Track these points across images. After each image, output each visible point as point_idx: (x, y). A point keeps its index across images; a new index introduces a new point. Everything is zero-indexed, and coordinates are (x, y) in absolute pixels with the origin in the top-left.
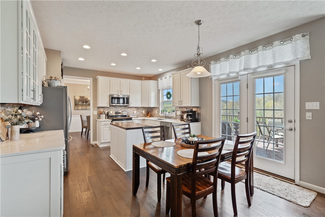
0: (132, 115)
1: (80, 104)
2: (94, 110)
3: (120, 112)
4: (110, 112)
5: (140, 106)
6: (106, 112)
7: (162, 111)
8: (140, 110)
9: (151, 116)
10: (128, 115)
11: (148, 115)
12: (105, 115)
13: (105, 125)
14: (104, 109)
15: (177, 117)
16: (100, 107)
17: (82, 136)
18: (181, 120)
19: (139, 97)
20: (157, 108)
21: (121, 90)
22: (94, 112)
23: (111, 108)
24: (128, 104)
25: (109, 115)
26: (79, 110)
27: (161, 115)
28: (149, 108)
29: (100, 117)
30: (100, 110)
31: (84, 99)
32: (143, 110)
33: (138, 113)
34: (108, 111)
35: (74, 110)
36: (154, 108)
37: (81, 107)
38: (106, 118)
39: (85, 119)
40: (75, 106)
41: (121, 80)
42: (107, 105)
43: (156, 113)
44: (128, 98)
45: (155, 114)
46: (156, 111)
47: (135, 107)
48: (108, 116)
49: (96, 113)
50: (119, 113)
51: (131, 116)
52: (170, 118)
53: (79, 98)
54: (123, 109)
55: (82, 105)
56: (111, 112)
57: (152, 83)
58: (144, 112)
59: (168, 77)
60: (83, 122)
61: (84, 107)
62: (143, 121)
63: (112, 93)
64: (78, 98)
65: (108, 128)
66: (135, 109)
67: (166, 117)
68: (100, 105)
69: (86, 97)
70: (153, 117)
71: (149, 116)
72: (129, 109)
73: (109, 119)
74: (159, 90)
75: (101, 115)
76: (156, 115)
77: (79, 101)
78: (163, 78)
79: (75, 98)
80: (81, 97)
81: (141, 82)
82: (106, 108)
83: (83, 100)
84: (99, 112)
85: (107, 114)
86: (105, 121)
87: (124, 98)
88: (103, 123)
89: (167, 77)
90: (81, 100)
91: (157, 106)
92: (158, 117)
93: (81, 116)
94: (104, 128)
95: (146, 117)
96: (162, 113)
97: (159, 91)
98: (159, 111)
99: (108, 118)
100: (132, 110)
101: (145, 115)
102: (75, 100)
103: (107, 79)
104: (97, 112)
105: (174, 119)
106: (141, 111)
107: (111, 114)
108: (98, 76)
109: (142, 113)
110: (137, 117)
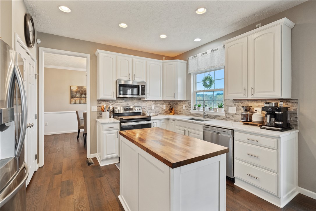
0: (150, 112)
1: (77, 96)
2: (92, 105)
3: (131, 107)
4: (116, 108)
5: (161, 98)
6: (111, 107)
7: (195, 106)
8: (159, 105)
9: (176, 113)
10: (143, 111)
11: (171, 112)
12: (109, 112)
13: (110, 129)
14: (108, 102)
15: (228, 116)
16: (101, 100)
17: (78, 140)
18: (245, 124)
19: (159, 84)
20: (185, 101)
21: (134, 73)
22: (92, 107)
23: (119, 101)
24: (144, 94)
25: (115, 112)
26: (76, 104)
27: (192, 111)
28: (171, 101)
29: (101, 116)
30: (101, 105)
31: (83, 89)
32: (163, 104)
33: (157, 108)
34: (114, 106)
35: (70, 104)
36: (180, 101)
37: (78, 100)
38: (110, 117)
39: (81, 117)
40: (71, 99)
41: (134, 59)
42: (113, 96)
43: (184, 108)
44: (144, 86)
45: (181, 110)
46: (184, 106)
47: (153, 101)
48: (114, 114)
49: (95, 109)
50: (131, 109)
51: (148, 114)
52: (214, 117)
53: (77, 88)
54: (136, 103)
55: (80, 98)
56: (119, 108)
57: (179, 63)
58: (164, 107)
59: (209, 51)
60: (80, 120)
61: (83, 100)
62: (166, 121)
63: (120, 78)
64: (74, 89)
65: (115, 134)
66: (153, 103)
67: (205, 116)
68: (101, 97)
69: (85, 87)
70: (177, 114)
71: (173, 113)
72: (144, 103)
73: (116, 119)
74: (190, 74)
75: (103, 113)
76: (183, 112)
77: (77, 92)
78: (199, 55)
79: (71, 88)
80: (79, 87)
81: (163, 62)
82: (111, 101)
83: (82, 91)
84: (100, 108)
85: (112, 110)
86: (109, 123)
87: (139, 86)
88: (105, 127)
89: (206, 53)
90: (79, 91)
91: (185, 99)
92: (187, 115)
93: (77, 112)
94: (107, 135)
95: (169, 114)
96: (194, 109)
97: (189, 76)
98: (190, 105)
99: (113, 117)
100: (148, 104)
101: (166, 112)
102: (71, 91)
103: (113, 55)
104: (97, 107)
105: (222, 119)
106: (161, 106)
107: (119, 111)
108: (99, 50)
109: (163, 109)
110: (157, 115)
